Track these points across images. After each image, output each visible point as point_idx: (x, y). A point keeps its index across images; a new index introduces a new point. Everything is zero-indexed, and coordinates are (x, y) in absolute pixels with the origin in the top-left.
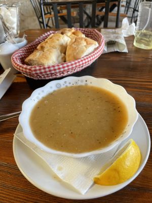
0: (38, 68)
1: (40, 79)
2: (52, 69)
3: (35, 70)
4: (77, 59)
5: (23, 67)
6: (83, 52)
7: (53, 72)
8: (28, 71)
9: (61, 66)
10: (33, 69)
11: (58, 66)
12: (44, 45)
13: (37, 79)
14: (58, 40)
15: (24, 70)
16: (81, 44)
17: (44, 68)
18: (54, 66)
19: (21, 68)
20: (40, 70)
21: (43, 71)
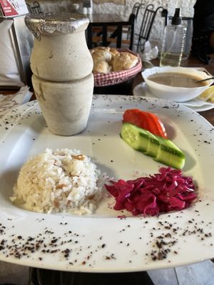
9: (111, 75)
11: (108, 74)
17: (105, 75)
20: (101, 76)
21: (103, 77)
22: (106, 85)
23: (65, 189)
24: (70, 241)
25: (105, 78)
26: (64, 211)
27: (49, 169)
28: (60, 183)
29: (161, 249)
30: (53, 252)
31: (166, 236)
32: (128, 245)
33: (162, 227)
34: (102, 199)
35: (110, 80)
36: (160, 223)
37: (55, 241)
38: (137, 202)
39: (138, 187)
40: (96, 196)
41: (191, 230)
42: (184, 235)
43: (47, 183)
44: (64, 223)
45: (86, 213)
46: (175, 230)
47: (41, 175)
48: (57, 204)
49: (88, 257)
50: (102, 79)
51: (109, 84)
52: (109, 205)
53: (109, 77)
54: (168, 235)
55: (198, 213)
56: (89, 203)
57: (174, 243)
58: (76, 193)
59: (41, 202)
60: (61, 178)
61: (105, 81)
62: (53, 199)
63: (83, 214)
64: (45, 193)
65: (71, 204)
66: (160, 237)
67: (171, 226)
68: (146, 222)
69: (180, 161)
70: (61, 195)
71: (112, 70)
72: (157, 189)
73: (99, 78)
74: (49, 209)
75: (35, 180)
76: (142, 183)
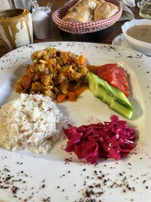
0: (78, 24)
1: (77, 33)
2: (88, 24)
3: (76, 25)
4: (105, 19)
5: (66, 23)
6: (108, 14)
7: (88, 27)
8: (70, 26)
9: (91, 24)
10: (74, 24)
11: (89, 23)
12: (76, 8)
13: (74, 33)
14: (87, 4)
15: (67, 25)
16: (106, 7)
17: (82, 24)
18: (86, 24)
19: (64, 24)
20: (79, 25)
21: (81, 26)
22: (85, 32)
23: (26, 134)
24: (20, 180)
25: (83, 27)
26: (26, 149)
27: (15, 116)
28: (22, 129)
29: (89, 198)
30: (6, 188)
31: (96, 186)
32: (63, 190)
33: (96, 177)
34: (58, 140)
35: (88, 29)
36: (95, 172)
37: (8, 178)
38: (83, 148)
39: (87, 134)
40: (54, 138)
41: (119, 183)
42: (112, 187)
43: (12, 128)
44: (20, 163)
45: (42, 152)
46: (105, 181)
47: (8, 120)
48: (20, 144)
49: (30, 197)
50: (80, 28)
51: (87, 32)
52: (62, 146)
53: (86, 26)
54: (98, 186)
55: (130, 166)
56: (46, 144)
57: (100, 193)
58: (35, 137)
59: (9, 141)
60: (24, 124)
61: (83, 29)
62: (16, 140)
63: (40, 153)
64: (10, 135)
65: (32, 144)
66: (91, 187)
67: (103, 176)
68: (84, 170)
69: (128, 113)
70: (23, 137)
71: (93, 19)
72: (101, 139)
73: (78, 27)
74: (15, 146)
75: (5, 124)
76: (90, 132)
